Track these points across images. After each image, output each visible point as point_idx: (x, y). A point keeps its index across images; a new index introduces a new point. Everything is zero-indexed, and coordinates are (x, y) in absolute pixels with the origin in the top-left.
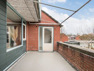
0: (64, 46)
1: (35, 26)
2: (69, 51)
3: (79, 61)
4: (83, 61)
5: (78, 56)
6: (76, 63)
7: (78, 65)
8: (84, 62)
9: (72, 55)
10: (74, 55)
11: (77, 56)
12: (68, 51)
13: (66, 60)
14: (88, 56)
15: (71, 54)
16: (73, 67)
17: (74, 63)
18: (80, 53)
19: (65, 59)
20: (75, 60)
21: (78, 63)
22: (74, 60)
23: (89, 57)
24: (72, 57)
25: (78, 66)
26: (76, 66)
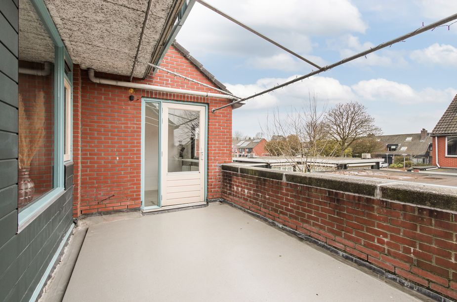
0: (258, 179)
1: (124, 97)
2: (287, 190)
3: (324, 216)
4: (338, 214)
5: (320, 203)
6: (314, 225)
7: (321, 227)
8: (344, 216)
9: (298, 203)
10: (308, 200)
11: (316, 202)
12: (282, 194)
13: (273, 225)
14: (357, 195)
15: (292, 201)
16: (301, 239)
17: (305, 225)
18: (329, 191)
19: (266, 220)
20: (309, 217)
21: (323, 222)
22: (306, 218)
23: (359, 197)
24: (298, 208)
25: (322, 231)
26: (312, 234)
